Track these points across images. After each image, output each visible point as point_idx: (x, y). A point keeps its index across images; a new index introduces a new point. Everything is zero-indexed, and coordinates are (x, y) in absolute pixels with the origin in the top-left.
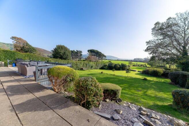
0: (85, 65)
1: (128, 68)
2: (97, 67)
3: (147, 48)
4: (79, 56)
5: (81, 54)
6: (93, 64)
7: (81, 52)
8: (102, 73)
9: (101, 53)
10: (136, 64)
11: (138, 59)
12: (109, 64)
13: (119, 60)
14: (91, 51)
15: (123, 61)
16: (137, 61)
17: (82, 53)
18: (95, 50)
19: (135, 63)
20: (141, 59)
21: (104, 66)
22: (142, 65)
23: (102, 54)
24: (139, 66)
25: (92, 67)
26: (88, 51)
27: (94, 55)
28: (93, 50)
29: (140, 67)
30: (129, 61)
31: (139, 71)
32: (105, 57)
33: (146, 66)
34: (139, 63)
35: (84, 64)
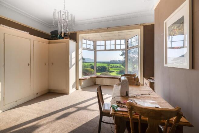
1: (108, 70)
3: (122, 53)
10: (114, 65)
11: (114, 61)
15: (101, 63)
16: (113, 63)
19: (112, 65)
20: (116, 61)
22: (117, 67)
29: (116, 69)
30: (107, 63)
31: (116, 72)
33: (121, 67)
34: (115, 65)
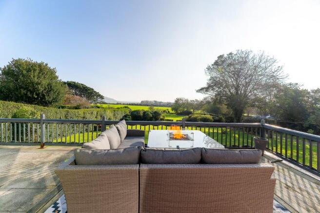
2: (114, 119)
9: (92, 89)
12: (133, 112)
13: (120, 104)
18: (78, 83)
21: (126, 116)
23: (95, 92)
28: (74, 83)
32: (102, 97)
33: (169, 112)
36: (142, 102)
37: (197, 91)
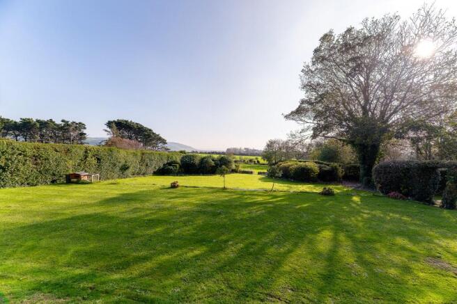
0: (94, 162)
2: (143, 168)
4: (72, 138)
5: (82, 134)
6: (131, 158)
7: (81, 126)
8: (174, 186)
9: (150, 130)
10: (240, 158)
12: (183, 158)
14: (120, 126)
15: (206, 153)
17: (85, 131)
21: (170, 164)
22: (251, 161)
23: (153, 133)
24: (246, 163)
25: (124, 168)
26: (109, 124)
27: (130, 138)
28: (126, 121)
30: (219, 153)
31: (260, 174)
32: (164, 142)
35: (86, 157)
36: (228, 150)
37: (287, 117)
